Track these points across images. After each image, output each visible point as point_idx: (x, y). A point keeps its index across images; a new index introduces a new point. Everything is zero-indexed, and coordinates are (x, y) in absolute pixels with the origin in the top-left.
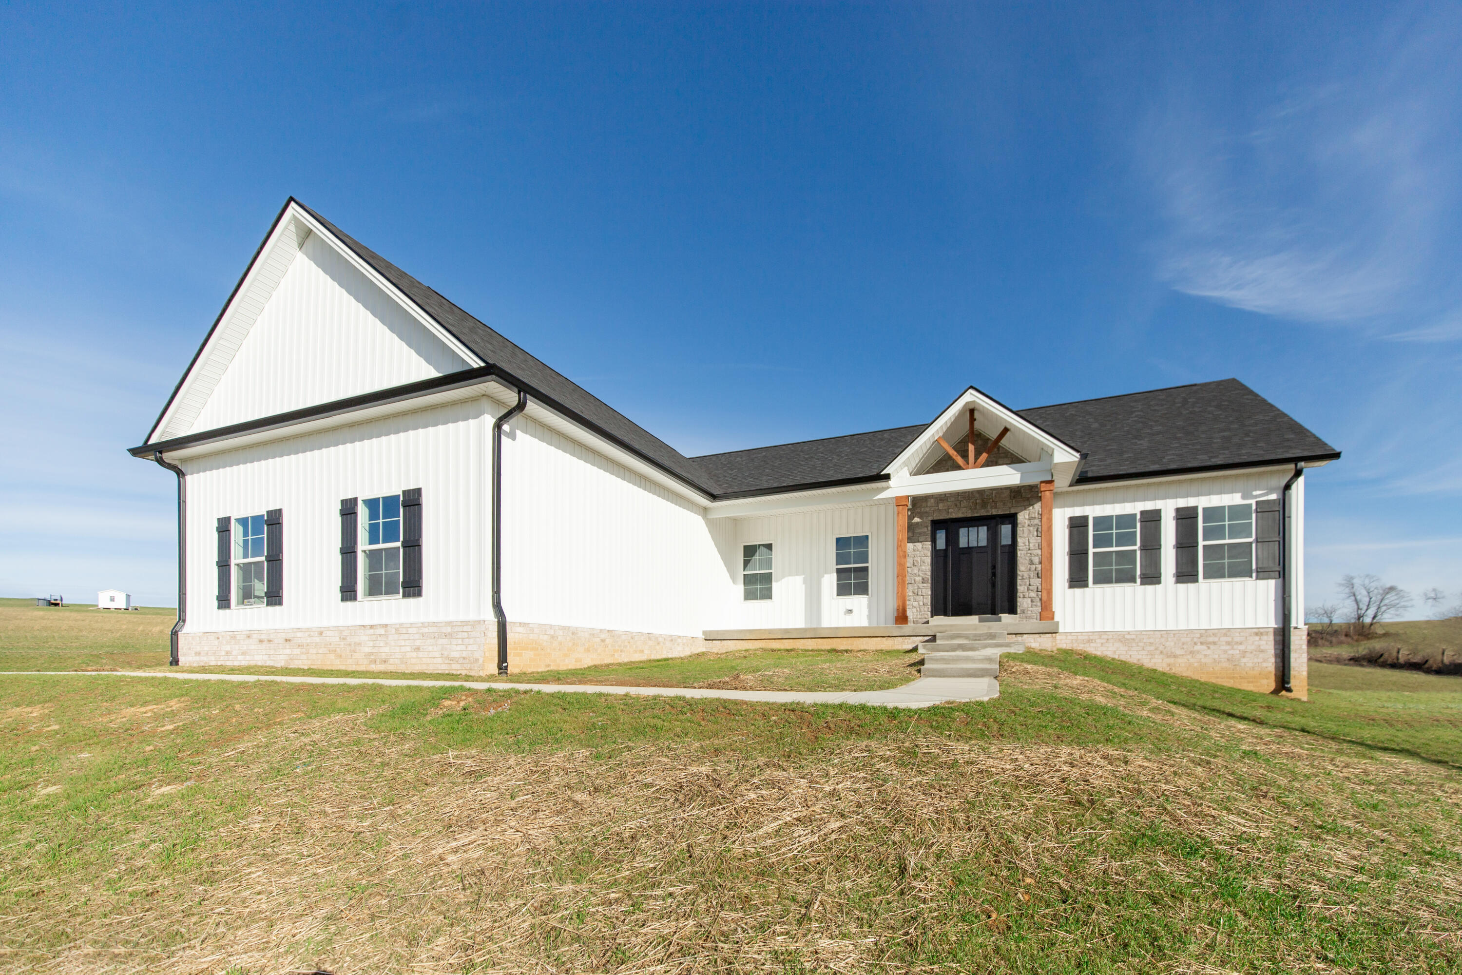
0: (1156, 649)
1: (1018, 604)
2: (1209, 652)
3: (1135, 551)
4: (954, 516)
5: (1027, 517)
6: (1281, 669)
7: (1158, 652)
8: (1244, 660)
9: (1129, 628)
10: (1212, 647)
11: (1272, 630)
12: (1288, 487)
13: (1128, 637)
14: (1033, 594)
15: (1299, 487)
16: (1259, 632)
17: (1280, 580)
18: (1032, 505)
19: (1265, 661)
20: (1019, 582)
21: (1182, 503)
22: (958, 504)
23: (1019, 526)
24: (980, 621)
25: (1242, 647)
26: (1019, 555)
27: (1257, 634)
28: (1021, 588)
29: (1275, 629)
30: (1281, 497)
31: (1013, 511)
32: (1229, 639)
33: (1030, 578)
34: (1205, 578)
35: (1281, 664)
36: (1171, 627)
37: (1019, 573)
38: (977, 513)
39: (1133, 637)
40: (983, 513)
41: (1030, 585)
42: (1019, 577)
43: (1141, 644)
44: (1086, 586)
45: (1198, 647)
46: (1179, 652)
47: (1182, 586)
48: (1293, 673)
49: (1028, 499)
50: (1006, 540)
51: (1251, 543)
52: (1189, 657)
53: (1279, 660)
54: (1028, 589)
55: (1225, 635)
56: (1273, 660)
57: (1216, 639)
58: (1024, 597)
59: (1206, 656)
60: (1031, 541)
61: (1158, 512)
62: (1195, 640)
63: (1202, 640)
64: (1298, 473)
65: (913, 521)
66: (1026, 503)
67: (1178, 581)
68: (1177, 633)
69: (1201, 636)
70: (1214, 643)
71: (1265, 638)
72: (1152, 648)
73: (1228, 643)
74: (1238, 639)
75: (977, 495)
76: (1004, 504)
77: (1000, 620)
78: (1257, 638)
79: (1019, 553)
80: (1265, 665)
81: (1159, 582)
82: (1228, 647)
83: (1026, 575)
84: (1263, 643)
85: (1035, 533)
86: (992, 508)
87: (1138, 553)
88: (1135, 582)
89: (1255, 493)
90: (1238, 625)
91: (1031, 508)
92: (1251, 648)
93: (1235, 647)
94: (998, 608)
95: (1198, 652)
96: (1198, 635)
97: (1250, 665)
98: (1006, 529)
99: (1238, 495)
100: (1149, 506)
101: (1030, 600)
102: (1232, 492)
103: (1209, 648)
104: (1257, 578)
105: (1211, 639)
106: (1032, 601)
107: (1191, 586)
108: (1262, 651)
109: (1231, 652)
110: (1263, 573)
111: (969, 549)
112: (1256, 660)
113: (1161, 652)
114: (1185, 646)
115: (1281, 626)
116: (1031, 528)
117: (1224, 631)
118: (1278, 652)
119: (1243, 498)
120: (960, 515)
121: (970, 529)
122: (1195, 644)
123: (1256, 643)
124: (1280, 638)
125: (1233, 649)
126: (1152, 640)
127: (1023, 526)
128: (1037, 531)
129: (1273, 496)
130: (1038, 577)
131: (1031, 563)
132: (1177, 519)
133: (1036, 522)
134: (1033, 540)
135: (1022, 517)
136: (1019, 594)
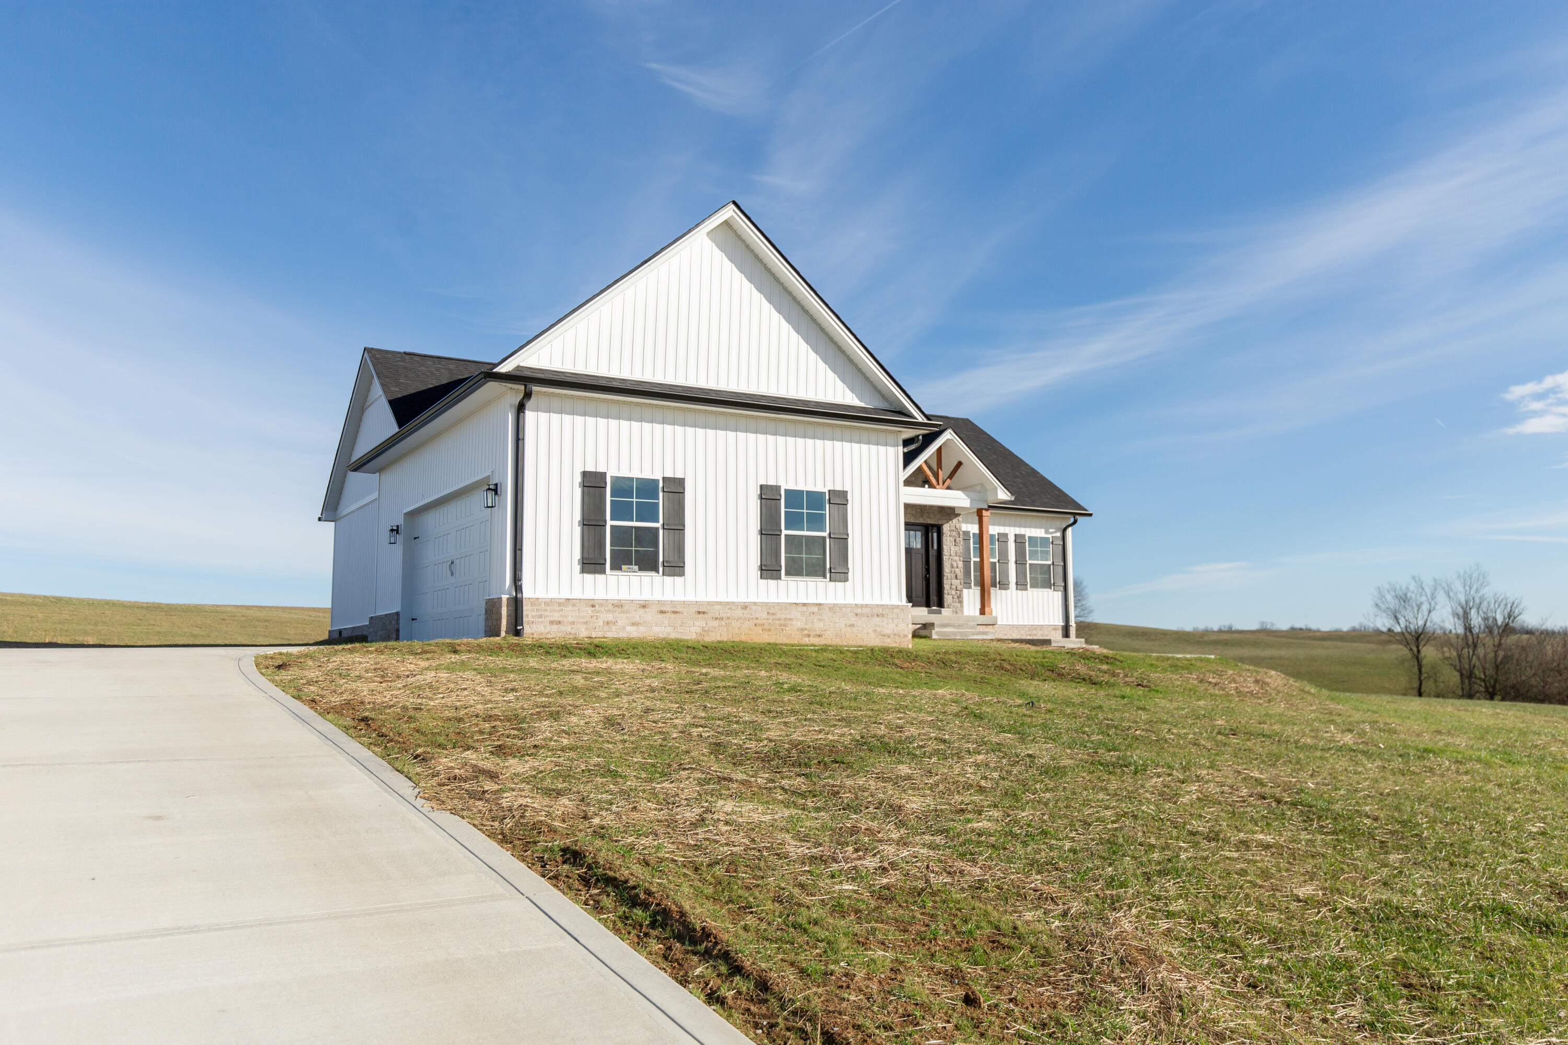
1: (944, 600)
3: (995, 563)
5: (949, 529)
12: (1065, 530)
14: (954, 592)
15: (1069, 530)
17: (1064, 591)
18: (952, 520)
20: (945, 581)
21: (1018, 531)
23: (943, 535)
24: (929, 612)
26: (944, 559)
28: (946, 586)
29: (1062, 626)
30: (1063, 536)
31: (939, 526)
33: (951, 579)
34: (1031, 587)
37: (944, 574)
38: (918, 520)
40: (921, 520)
41: (951, 584)
42: (945, 578)
44: (971, 587)
47: (1019, 592)
49: (949, 515)
50: (935, 546)
51: (1050, 565)
54: (950, 588)
55: (1040, 629)
58: (948, 594)
60: (951, 549)
61: (1006, 535)
62: (1027, 632)
64: (1075, 522)
66: (948, 520)
67: (1017, 589)
68: (1018, 627)
69: (1029, 630)
71: (1058, 632)
74: (1046, 633)
76: (935, 515)
77: (940, 613)
78: (1054, 632)
79: (944, 557)
81: (1008, 589)
83: (949, 577)
85: (954, 543)
86: (927, 517)
87: (998, 564)
88: (997, 589)
89: (1051, 531)
90: (1046, 623)
91: (949, 523)
94: (931, 603)
98: (935, 537)
99: (1043, 530)
100: (1002, 530)
101: (951, 597)
102: (1040, 528)
104: (1055, 590)
106: (953, 598)
107: (1024, 592)
110: (1056, 587)
111: (910, 550)
116: (951, 538)
119: (1046, 533)
127: (946, 536)
128: (955, 541)
129: (1059, 534)
130: (957, 579)
131: (952, 566)
132: (1015, 541)
133: (954, 533)
134: (953, 548)
135: (946, 528)
136: (946, 592)
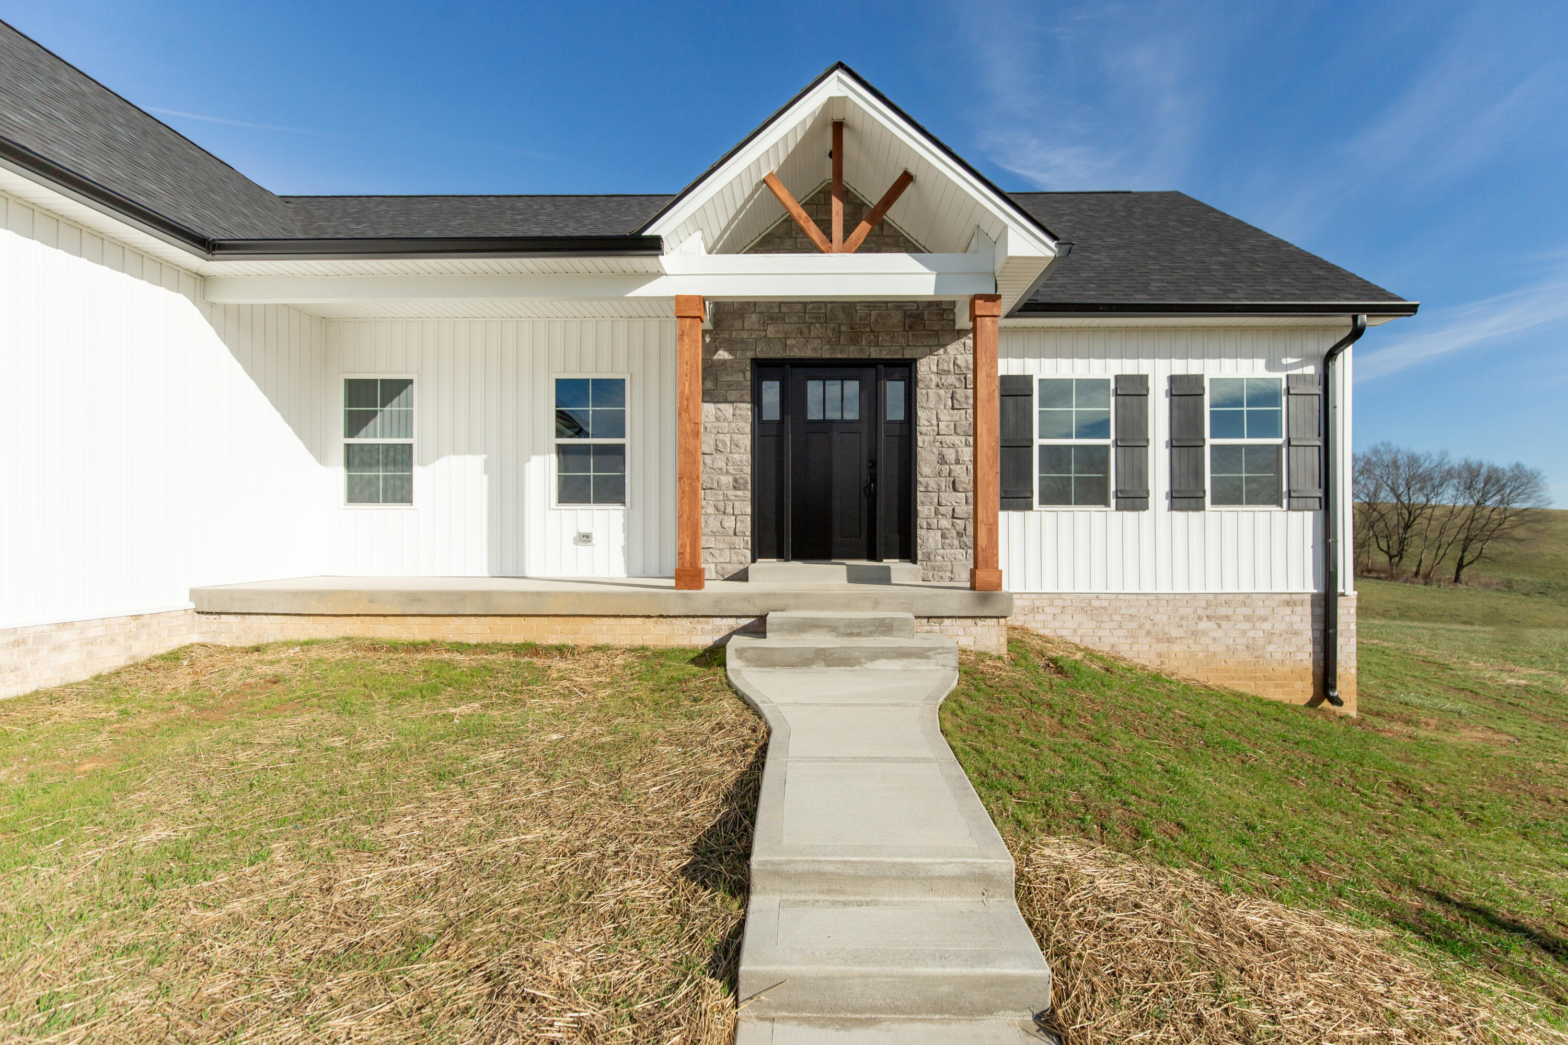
0: (1141, 626)
1: (919, 541)
2: (1219, 633)
3: (1107, 447)
4: (797, 353)
5: (934, 369)
6: (1322, 663)
7: (1144, 632)
8: (1270, 648)
9: (1098, 588)
10: (1223, 623)
11: (1308, 597)
12: (1331, 355)
13: (1096, 603)
14: (945, 523)
15: (1346, 358)
16: (1290, 601)
17: (1321, 513)
18: (944, 346)
19: (1300, 649)
20: (920, 496)
21: (1180, 367)
22: (806, 331)
23: (920, 385)
24: (851, 578)
25: (1267, 626)
26: (920, 444)
27: (1288, 603)
28: (924, 510)
29: (1313, 595)
30: (1321, 371)
31: (908, 355)
32: (1248, 611)
33: (939, 490)
34: (1214, 502)
35: (1321, 656)
36: (1164, 588)
37: (919, 478)
38: (841, 352)
39: (1104, 604)
40: (852, 353)
41: (939, 504)
42: (920, 488)
43: (1117, 618)
44: (1029, 507)
45: (1204, 625)
46: (1175, 633)
47: (1179, 516)
48: (1339, 670)
49: (936, 334)
50: (895, 412)
51: (1279, 447)
52: (1191, 641)
53: (1319, 648)
54: (937, 512)
55: (1244, 604)
56: (1310, 648)
57: (1230, 611)
58: (929, 528)
59: (1214, 639)
60: (941, 417)
61: (1141, 381)
62: (1200, 611)
63: (1208, 612)
64: (1357, 333)
65: (716, 357)
66: (932, 341)
67: (1172, 508)
68: (1172, 599)
69: (1208, 604)
70: (1228, 618)
71: (1299, 609)
72: (1134, 625)
73: (1247, 618)
74: (1261, 612)
75: (841, 316)
76: (893, 337)
78: (1288, 610)
79: (920, 438)
80: (1299, 656)
81: (1145, 507)
82: (1247, 626)
83: (933, 485)
84: (1296, 618)
85: (950, 403)
86: (869, 344)
87: (1113, 451)
88: (1106, 503)
89: (1284, 361)
90: (1263, 588)
91: (941, 351)
92: (1280, 627)
93: (1258, 625)
94: (880, 548)
95: (1204, 633)
96: (1203, 604)
97: (1278, 656)
98: (894, 390)
99: (1261, 363)
100: (1129, 367)
101: (939, 533)
102: (1252, 355)
103: (1219, 626)
104: (1289, 508)
105: (1222, 611)
106: (943, 536)
107: (1194, 516)
108: (1296, 633)
109: (1251, 634)
110: (1295, 500)
111: (826, 425)
112: (1287, 649)
113: (1148, 633)
114: (1184, 623)
115: (1321, 590)
116: (942, 392)
117: (1241, 598)
118: (1318, 634)
119: (1269, 367)
120: (809, 353)
121: (827, 382)
122: (1200, 618)
123: (1287, 619)
124: (1320, 611)
125: (1254, 628)
126: (1133, 611)
127: (928, 387)
128: (952, 398)
129: (1310, 370)
130: (955, 490)
131: (942, 460)
132: (1171, 394)
133: (951, 379)
134: (945, 416)
135: (926, 367)
136: (921, 522)
